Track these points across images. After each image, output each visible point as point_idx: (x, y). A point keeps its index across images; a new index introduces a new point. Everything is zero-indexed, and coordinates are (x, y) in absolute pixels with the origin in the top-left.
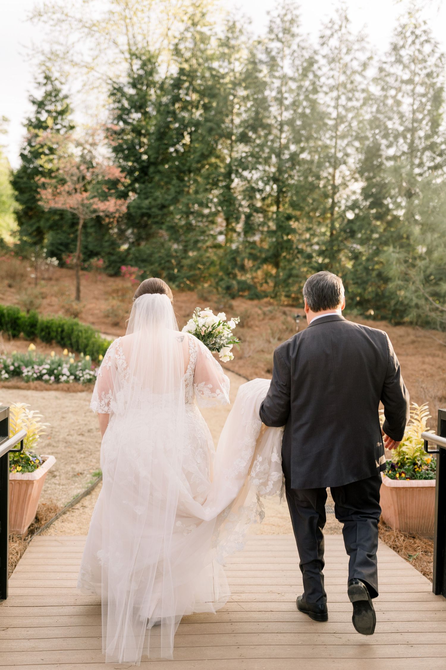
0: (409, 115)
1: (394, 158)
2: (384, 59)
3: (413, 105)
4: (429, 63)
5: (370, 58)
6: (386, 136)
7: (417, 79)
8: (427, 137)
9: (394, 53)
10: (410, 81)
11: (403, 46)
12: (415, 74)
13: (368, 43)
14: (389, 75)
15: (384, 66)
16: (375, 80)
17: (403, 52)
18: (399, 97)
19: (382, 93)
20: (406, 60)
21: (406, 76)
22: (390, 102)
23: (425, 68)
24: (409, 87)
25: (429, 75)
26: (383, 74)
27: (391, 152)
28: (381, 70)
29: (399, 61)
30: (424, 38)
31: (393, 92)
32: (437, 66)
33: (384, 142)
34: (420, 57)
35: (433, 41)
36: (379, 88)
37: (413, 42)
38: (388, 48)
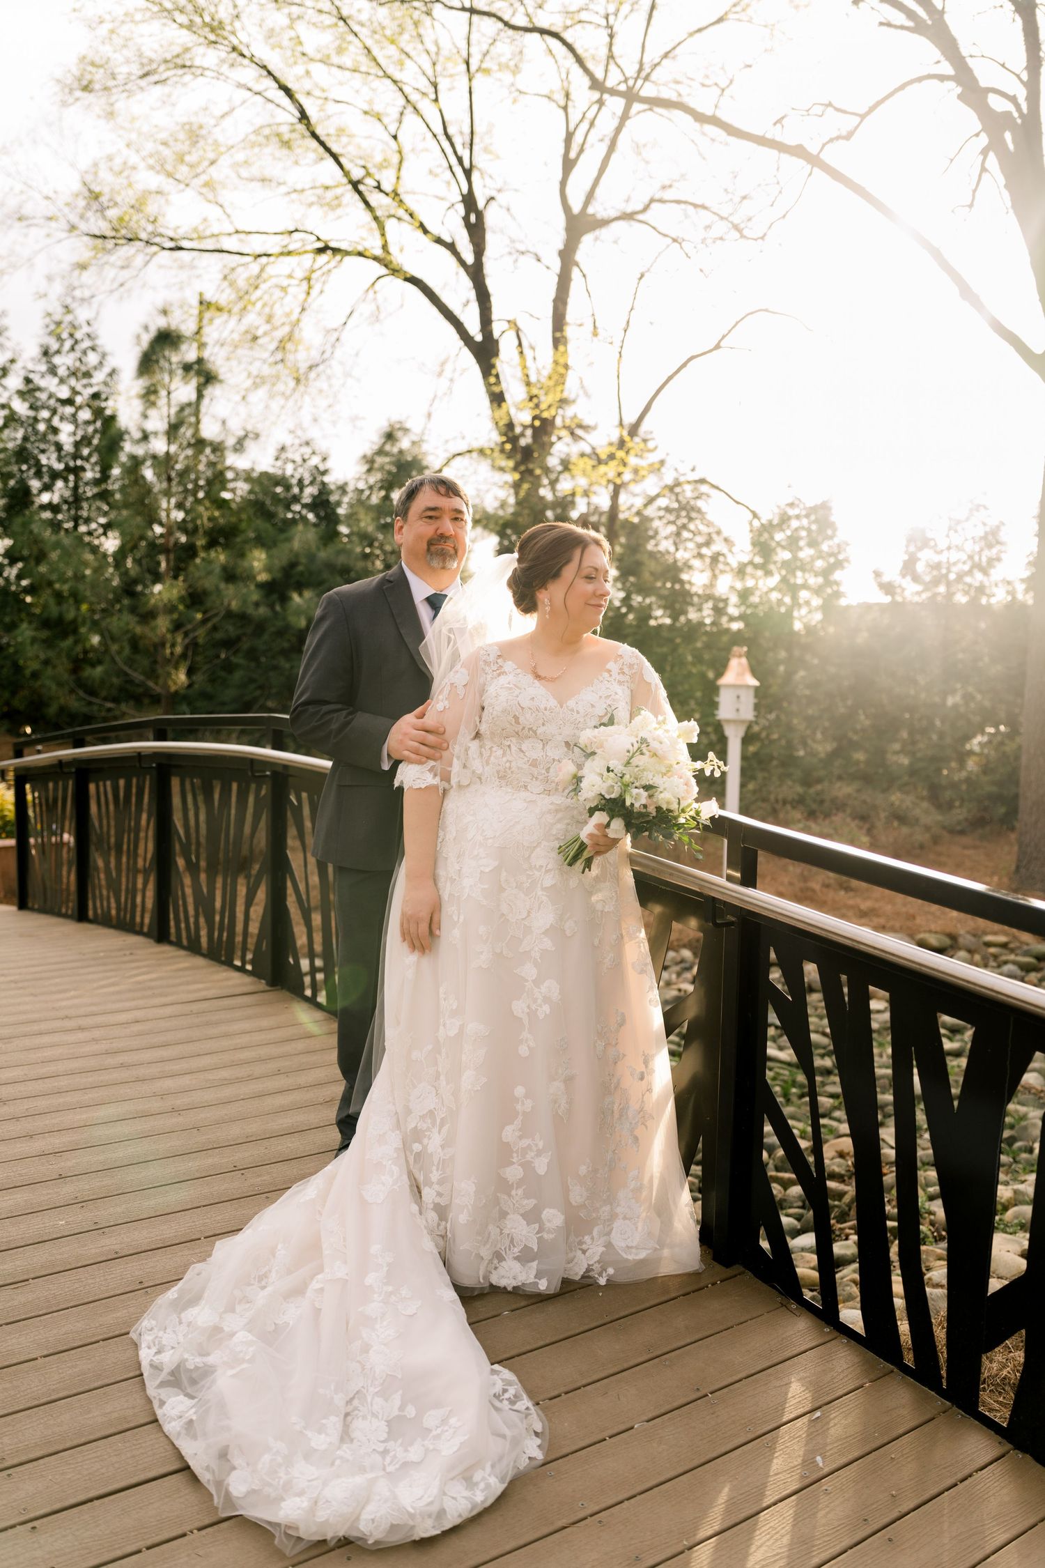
0: (68, 447)
1: (51, 507)
2: (30, 366)
3: (74, 434)
4: (93, 381)
5: (12, 361)
6: (39, 474)
7: (79, 400)
8: (97, 482)
9: (44, 359)
10: (69, 402)
11: (58, 352)
12: (75, 392)
13: (8, 339)
14: (39, 389)
15: (31, 376)
16: (21, 394)
17: (57, 360)
18: (56, 422)
19: (31, 413)
20: (62, 371)
21: (64, 393)
22: (42, 427)
23: (91, 385)
24: (69, 410)
25: (96, 396)
26: (31, 386)
27: (45, 498)
28: (28, 381)
29: (53, 370)
30: (87, 344)
31: (45, 414)
32: (106, 384)
33: (35, 484)
34: (84, 369)
35: (99, 350)
36: (27, 405)
37: (73, 349)
38: (35, 351)
